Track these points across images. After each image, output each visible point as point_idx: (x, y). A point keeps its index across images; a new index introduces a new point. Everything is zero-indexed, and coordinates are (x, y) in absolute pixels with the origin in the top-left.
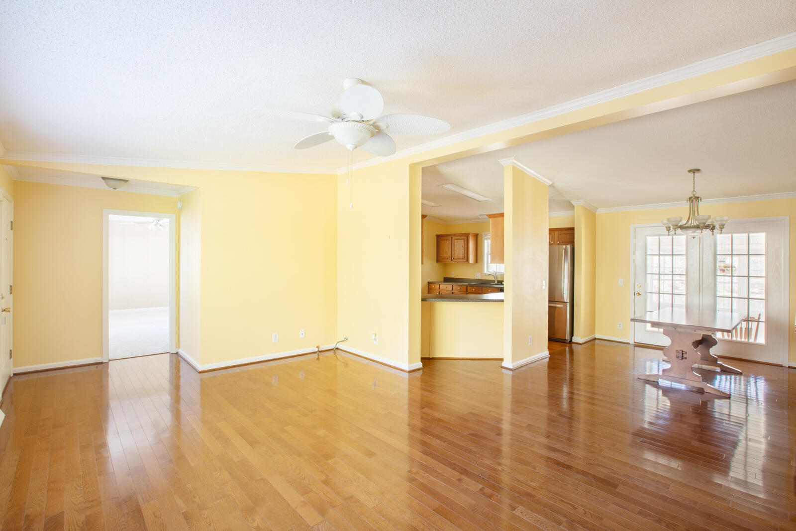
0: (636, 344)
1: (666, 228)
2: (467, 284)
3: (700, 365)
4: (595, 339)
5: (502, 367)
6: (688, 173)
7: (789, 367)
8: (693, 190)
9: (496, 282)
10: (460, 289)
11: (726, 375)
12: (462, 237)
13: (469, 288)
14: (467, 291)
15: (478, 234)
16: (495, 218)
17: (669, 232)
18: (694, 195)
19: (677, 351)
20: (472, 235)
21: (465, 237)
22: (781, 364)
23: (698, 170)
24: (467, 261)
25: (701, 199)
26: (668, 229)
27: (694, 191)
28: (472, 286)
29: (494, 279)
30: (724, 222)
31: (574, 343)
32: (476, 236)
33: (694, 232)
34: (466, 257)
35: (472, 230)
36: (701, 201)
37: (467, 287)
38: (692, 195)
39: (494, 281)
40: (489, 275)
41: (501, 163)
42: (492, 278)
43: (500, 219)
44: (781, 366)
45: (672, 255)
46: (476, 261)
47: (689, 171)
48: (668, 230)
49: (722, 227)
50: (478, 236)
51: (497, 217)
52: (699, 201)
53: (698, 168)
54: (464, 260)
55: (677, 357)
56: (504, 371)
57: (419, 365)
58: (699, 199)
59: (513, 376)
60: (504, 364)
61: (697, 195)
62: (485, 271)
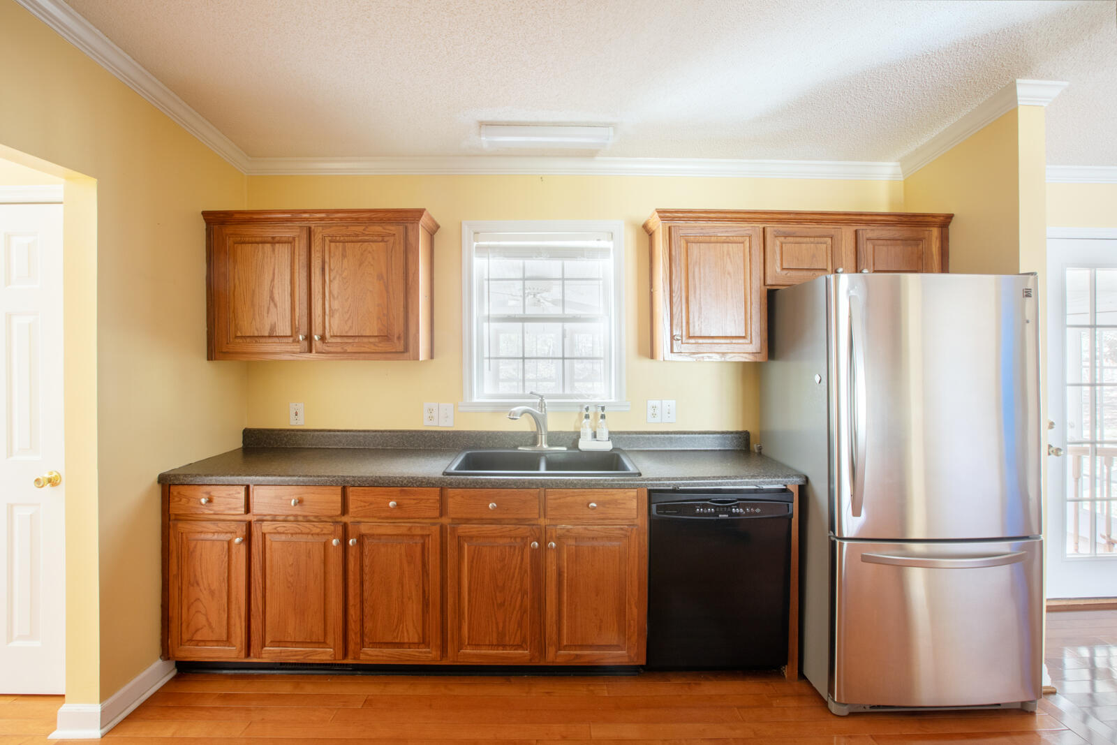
12: (376, 231)
20: (424, 227)
21: (394, 231)
24: (406, 350)
32: (431, 234)
34: (398, 327)
54: (387, 348)
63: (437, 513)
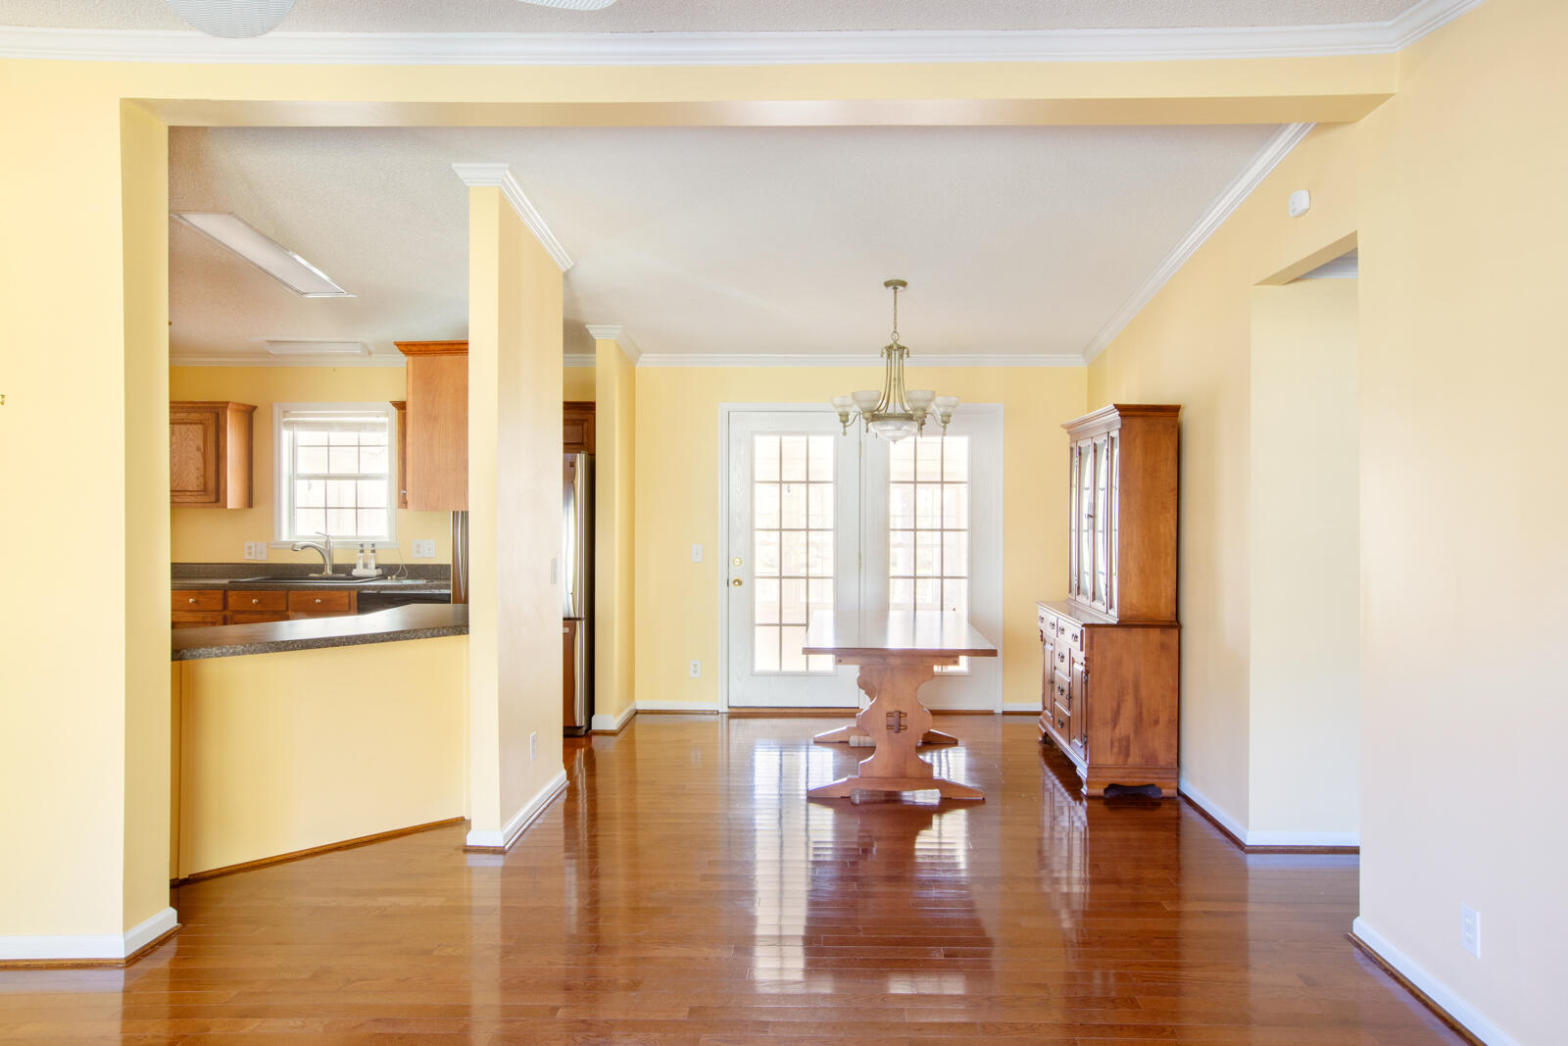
0: (734, 710)
1: (841, 415)
2: (226, 581)
3: (862, 738)
4: (637, 712)
5: (467, 850)
6: (884, 287)
7: (1004, 713)
8: (893, 330)
9: (329, 572)
10: (196, 602)
11: (932, 750)
12: (195, 416)
13: (233, 598)
14: (225, 607)
15: (254, 408)
16: (429, 358)
17: (845, 427)
18: (895, 342)
19: (889, 715)
20: (237, 411)
21: (209, 417)
22: (991, 709)
23: (904, 284)
24: (217, 500)
25: (908, 353)
26: (844, 418)
27: (895, 332)
28: (247, 587)
29: (320, 561)
30: (950, 410)
31: (597, 733)
32: (249, 413)
33: (899, 429)
34: (211, 485)
35: (234, 392)
36: (908, 357)
37: (225, 592)
38: (892, 342)
39: (320, 568)
40: (303, 548)
41: (461, 174)
42: (315, 559)
43: (446, 360)
44: (990, 713)
45: (808, 482)
46: (249, 502)
47: (887, 284)
48: (844, 422)
49: (945, 419)
50: (255, 414)
51: (435, 353)
52: (905, 355)
53: (903, 279)
54: (204, 499)
55: (889, 727)
56: (473, 860)
57: (165, 918)
58: (905, 351)
59: (506, 871)
60: (472, 840)
61: (901, 343)
62: (285, 537)
63: (220, 607)
